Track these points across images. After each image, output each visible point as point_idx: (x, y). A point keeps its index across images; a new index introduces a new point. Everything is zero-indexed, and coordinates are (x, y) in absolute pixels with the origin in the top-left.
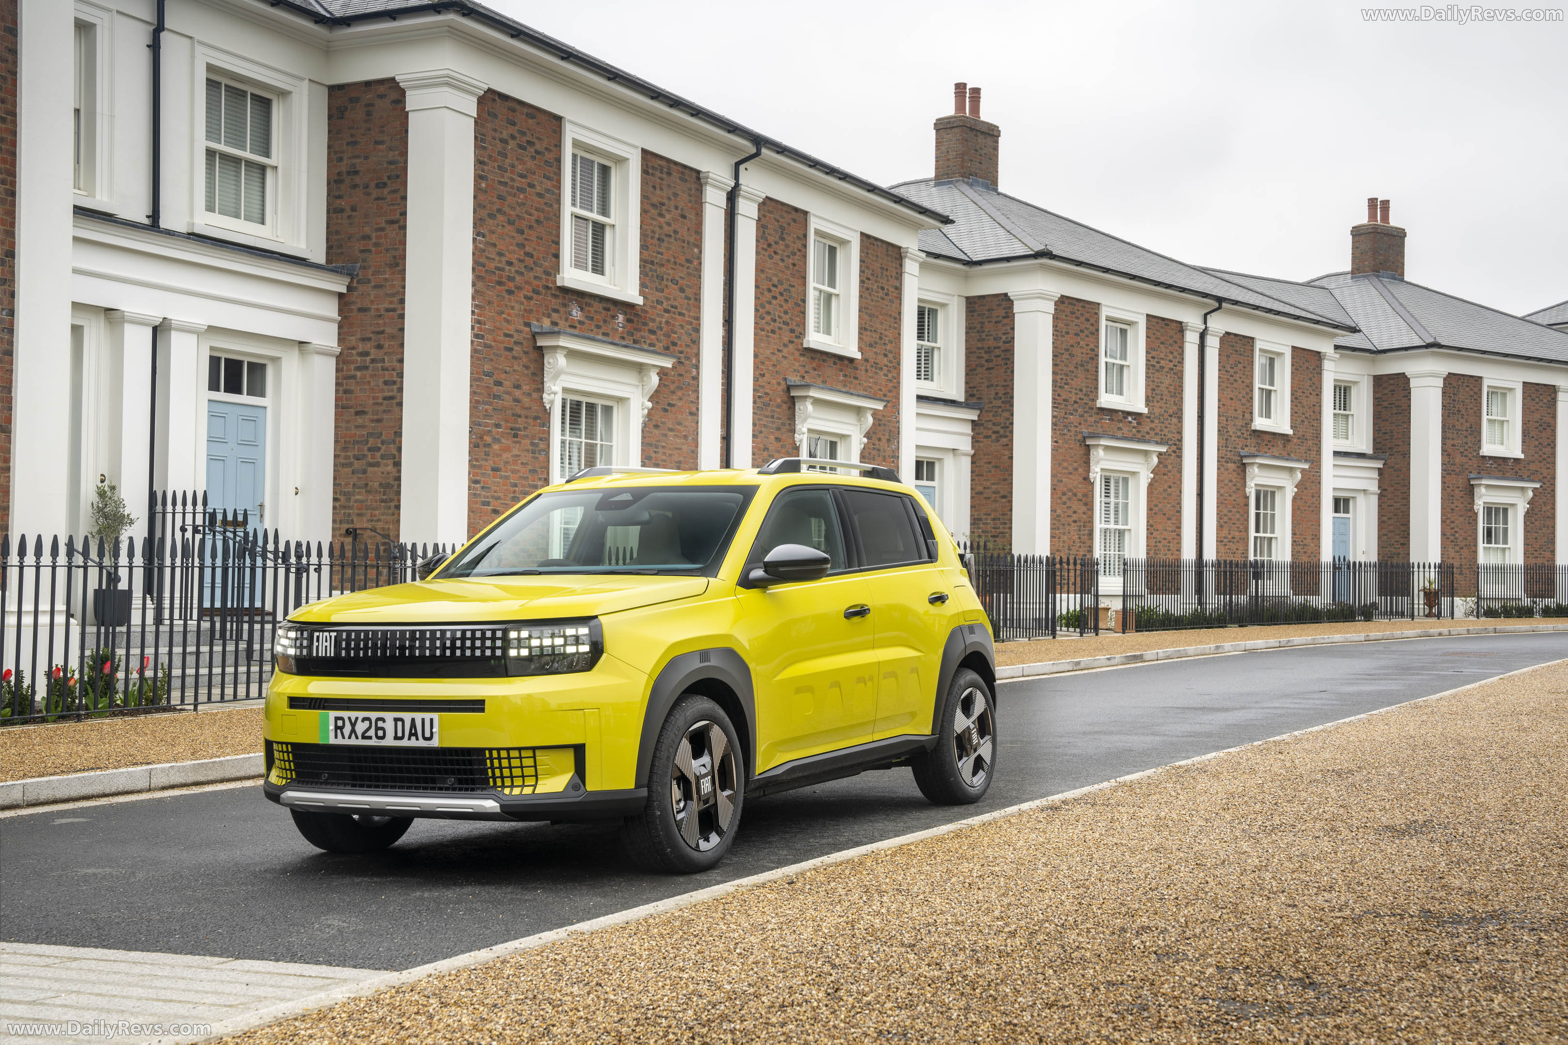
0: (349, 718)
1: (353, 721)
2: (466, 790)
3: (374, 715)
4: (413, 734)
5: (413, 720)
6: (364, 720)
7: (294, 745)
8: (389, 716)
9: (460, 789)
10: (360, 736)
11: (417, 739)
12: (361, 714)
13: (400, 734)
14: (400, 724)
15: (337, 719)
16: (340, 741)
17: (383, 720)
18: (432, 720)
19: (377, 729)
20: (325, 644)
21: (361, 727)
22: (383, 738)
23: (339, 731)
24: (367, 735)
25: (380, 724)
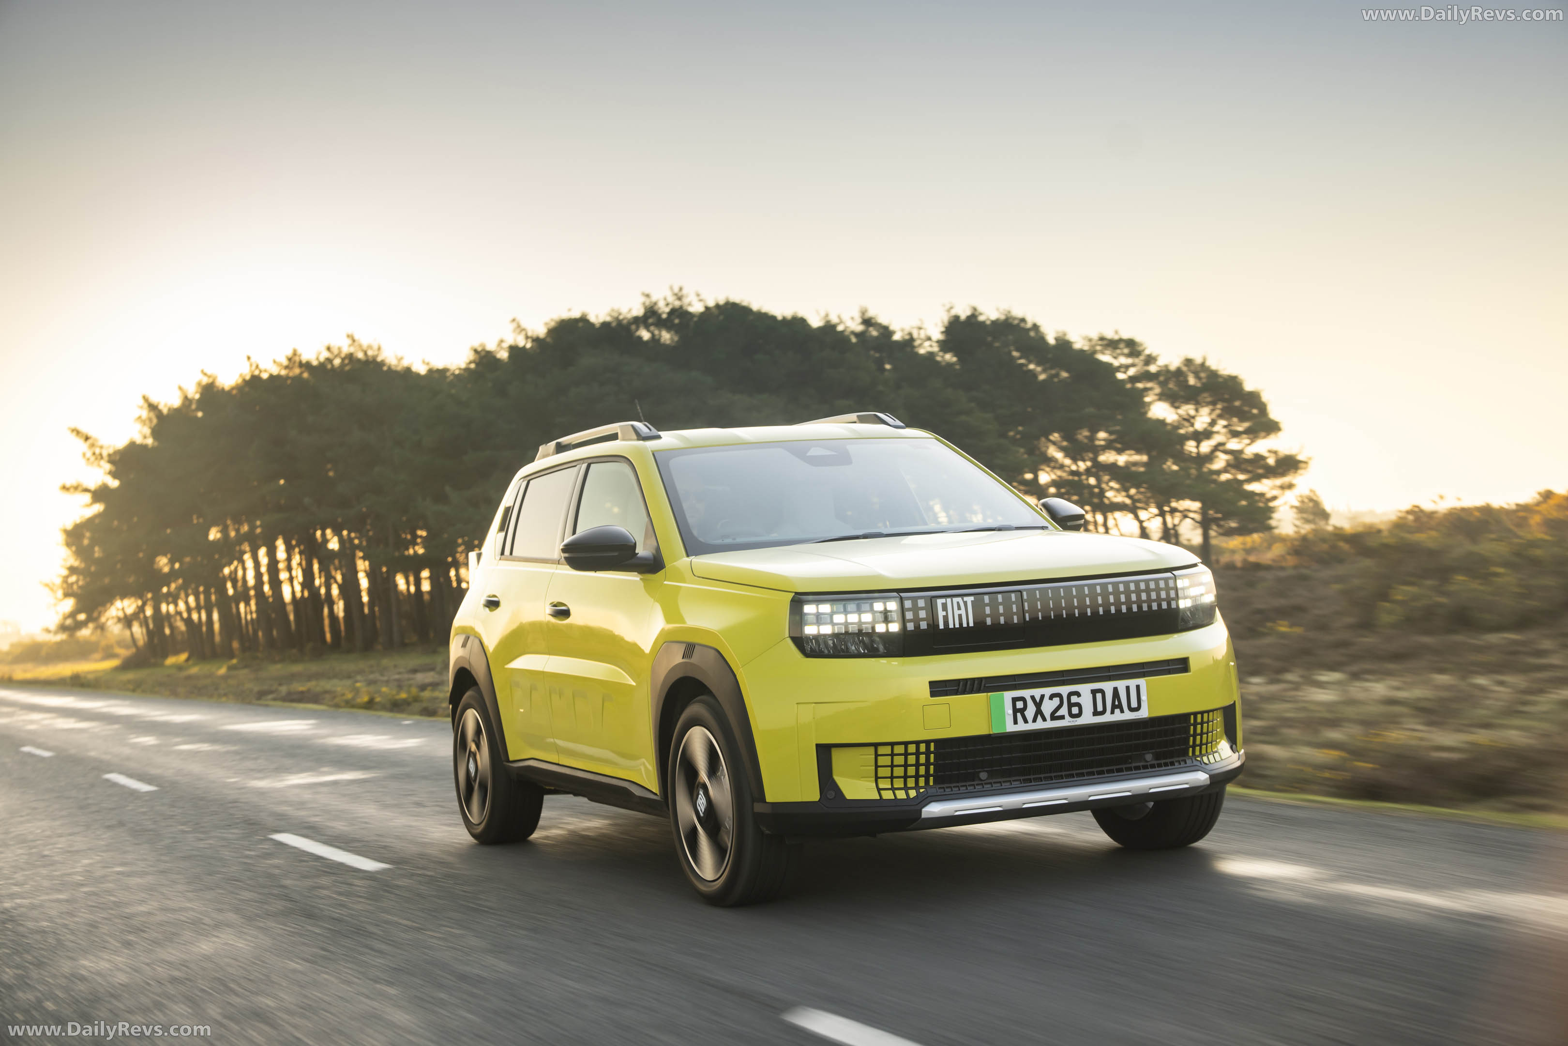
0: (1033, 698)
1: (1038, 700)
2: (1166, 765)
3: (1064, 690)
4: (1117, 706)
5: (1116, 690)
6: (1052, 697)
7: (938, 742)
8: (1085, 689)
9: (1160, 765)
10: (1048, 716)
11: (1122, 711)
12: (1048, 691)
13: (1100, 708)
14: (1099, 696)
15: (1015, 700)
16: (1021, 727)
17: (1078, 694)
18: (1138, 687)
19: (1071, 705)
20: (957, 612)
21: (1048, 707)
22: (1079, 715)
23: (1019, 715)
24: (1057, 714)
25: (1074, 699)
